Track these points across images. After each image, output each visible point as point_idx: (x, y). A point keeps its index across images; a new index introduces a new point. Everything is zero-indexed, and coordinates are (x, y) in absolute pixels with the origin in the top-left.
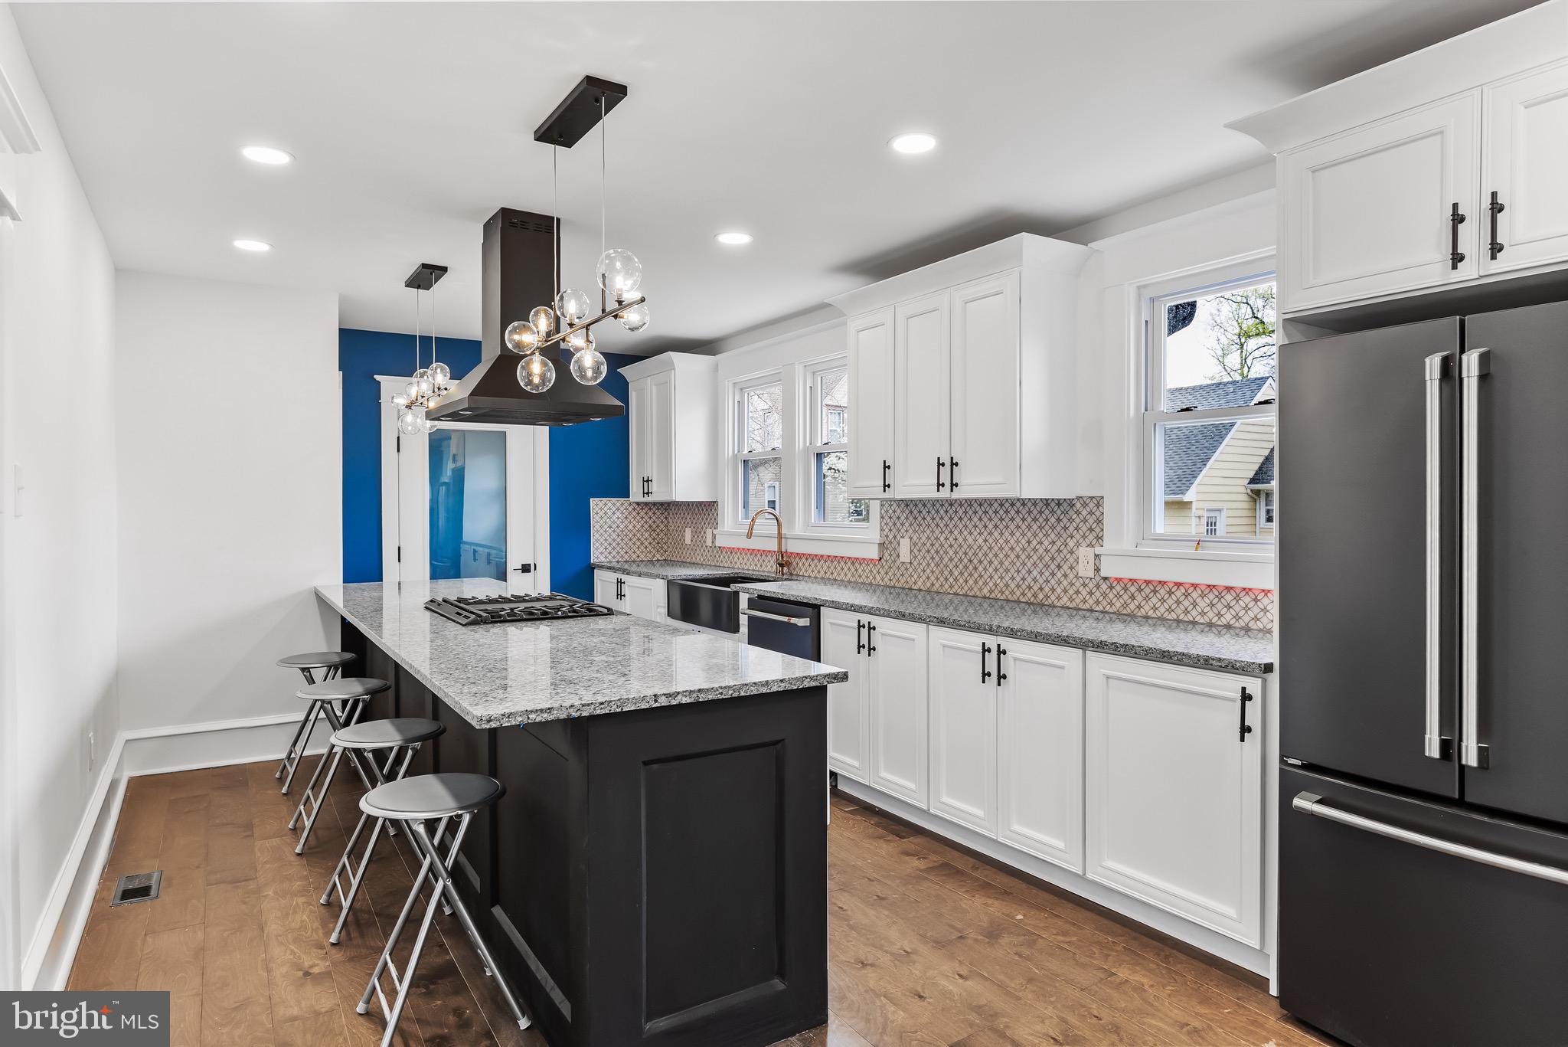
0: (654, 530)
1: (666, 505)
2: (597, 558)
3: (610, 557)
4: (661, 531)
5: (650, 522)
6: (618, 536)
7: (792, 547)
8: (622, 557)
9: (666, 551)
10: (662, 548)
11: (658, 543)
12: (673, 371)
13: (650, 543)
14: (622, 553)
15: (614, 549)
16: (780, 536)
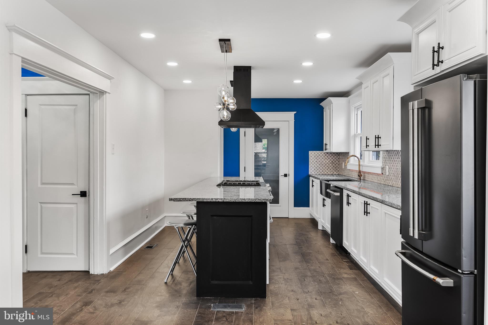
0: (334, 163)
1: (339, 154)
2: (311, 172)
3: (316, 173)
4: (337, 163)
5: (332, 160)
6: (319, 165)
7: (363, 169)
8: (321, 172)
9: (338, 171)
10: (337, 170)
11: (335, 168)
12: (332, 104)
13: (332, 168)
14: (321, 171)
15: (318, 169)
16: (359, 165)
